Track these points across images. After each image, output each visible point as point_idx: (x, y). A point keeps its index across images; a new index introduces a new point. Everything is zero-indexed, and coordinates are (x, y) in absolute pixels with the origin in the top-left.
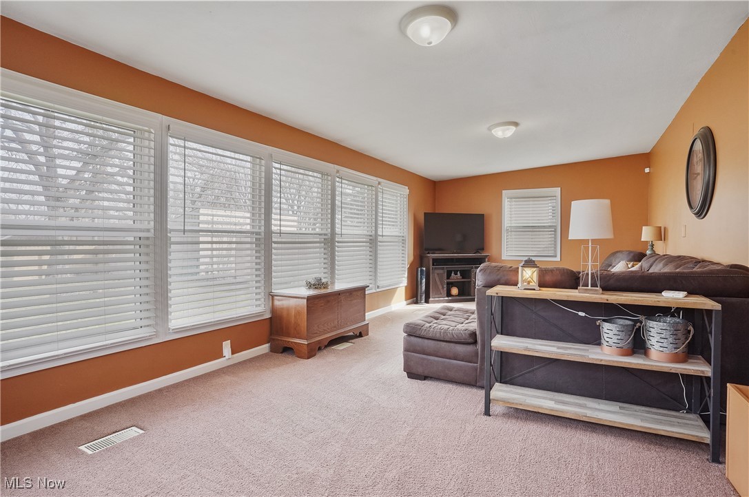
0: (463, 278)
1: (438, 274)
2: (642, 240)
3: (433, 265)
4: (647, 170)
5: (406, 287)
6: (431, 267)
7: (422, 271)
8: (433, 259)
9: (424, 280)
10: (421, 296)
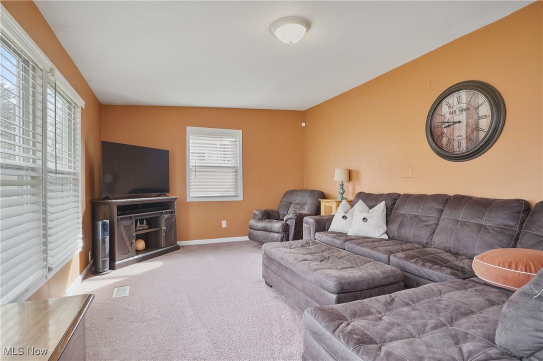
0: (150, 228)
1: (123, 226)
2: (335, 180)
3: (118, 215)
4: (303, 124)
5: (81, 253)
6: (116, 217)
7: (104, 225)
8: (118, 207)
9: (108, 239)
10: (104, 262)
